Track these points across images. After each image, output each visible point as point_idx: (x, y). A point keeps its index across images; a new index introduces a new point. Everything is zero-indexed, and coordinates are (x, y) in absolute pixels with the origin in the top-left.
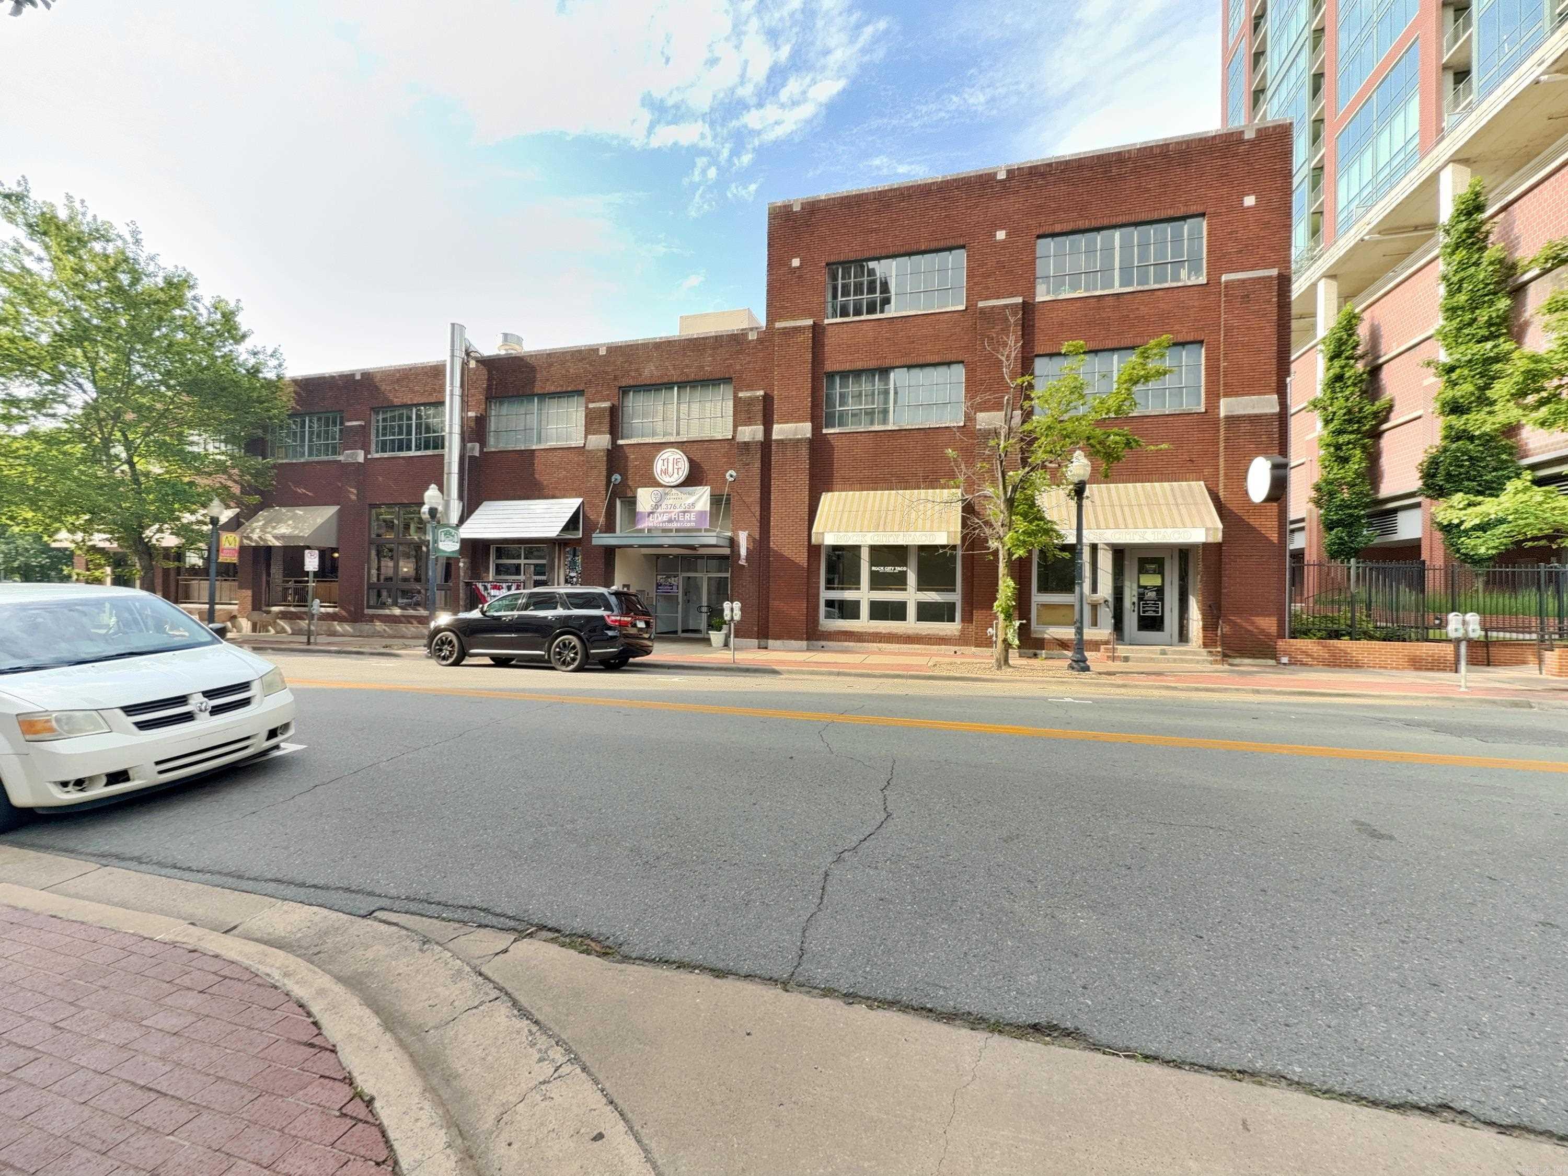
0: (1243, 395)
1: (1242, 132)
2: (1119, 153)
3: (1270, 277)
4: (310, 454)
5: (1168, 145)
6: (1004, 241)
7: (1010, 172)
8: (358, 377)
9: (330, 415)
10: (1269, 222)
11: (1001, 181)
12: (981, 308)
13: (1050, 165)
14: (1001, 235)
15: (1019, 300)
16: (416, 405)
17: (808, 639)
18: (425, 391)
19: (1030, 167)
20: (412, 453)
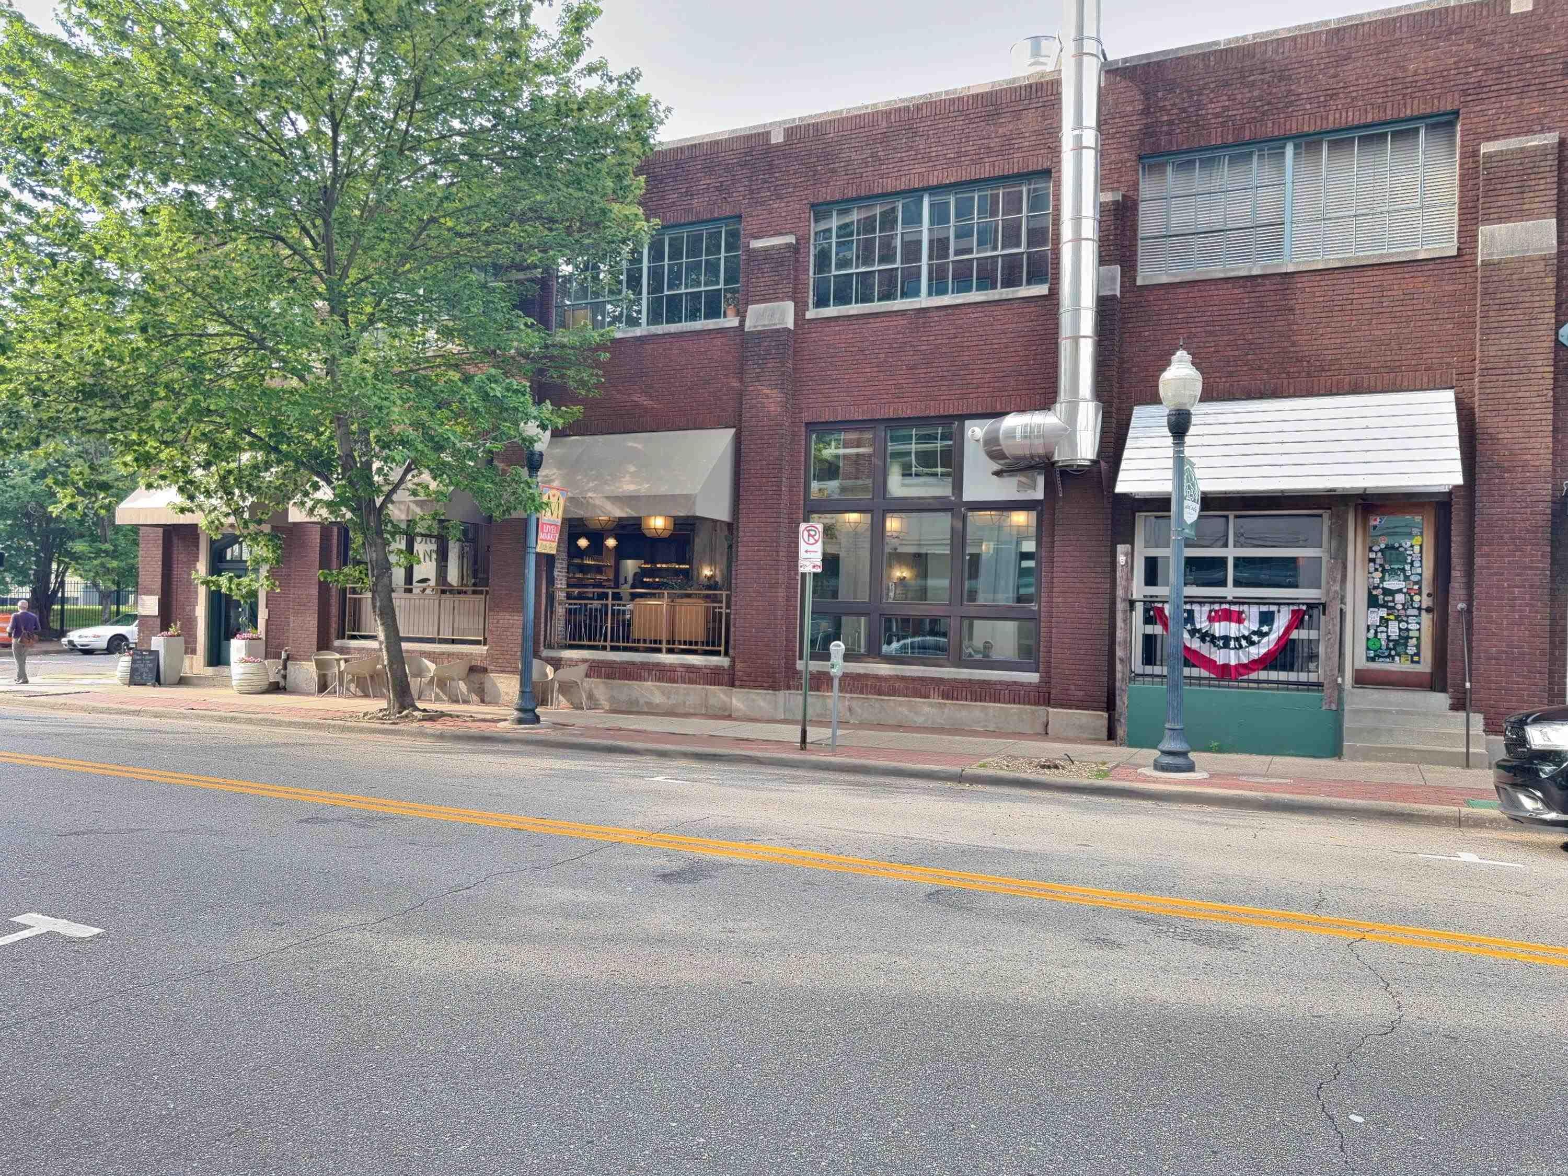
4: (654, 318)
8: (777, 138)
9: (705, 230)
16: (932, 190)
18: (959, 155)
20: (924, 301)
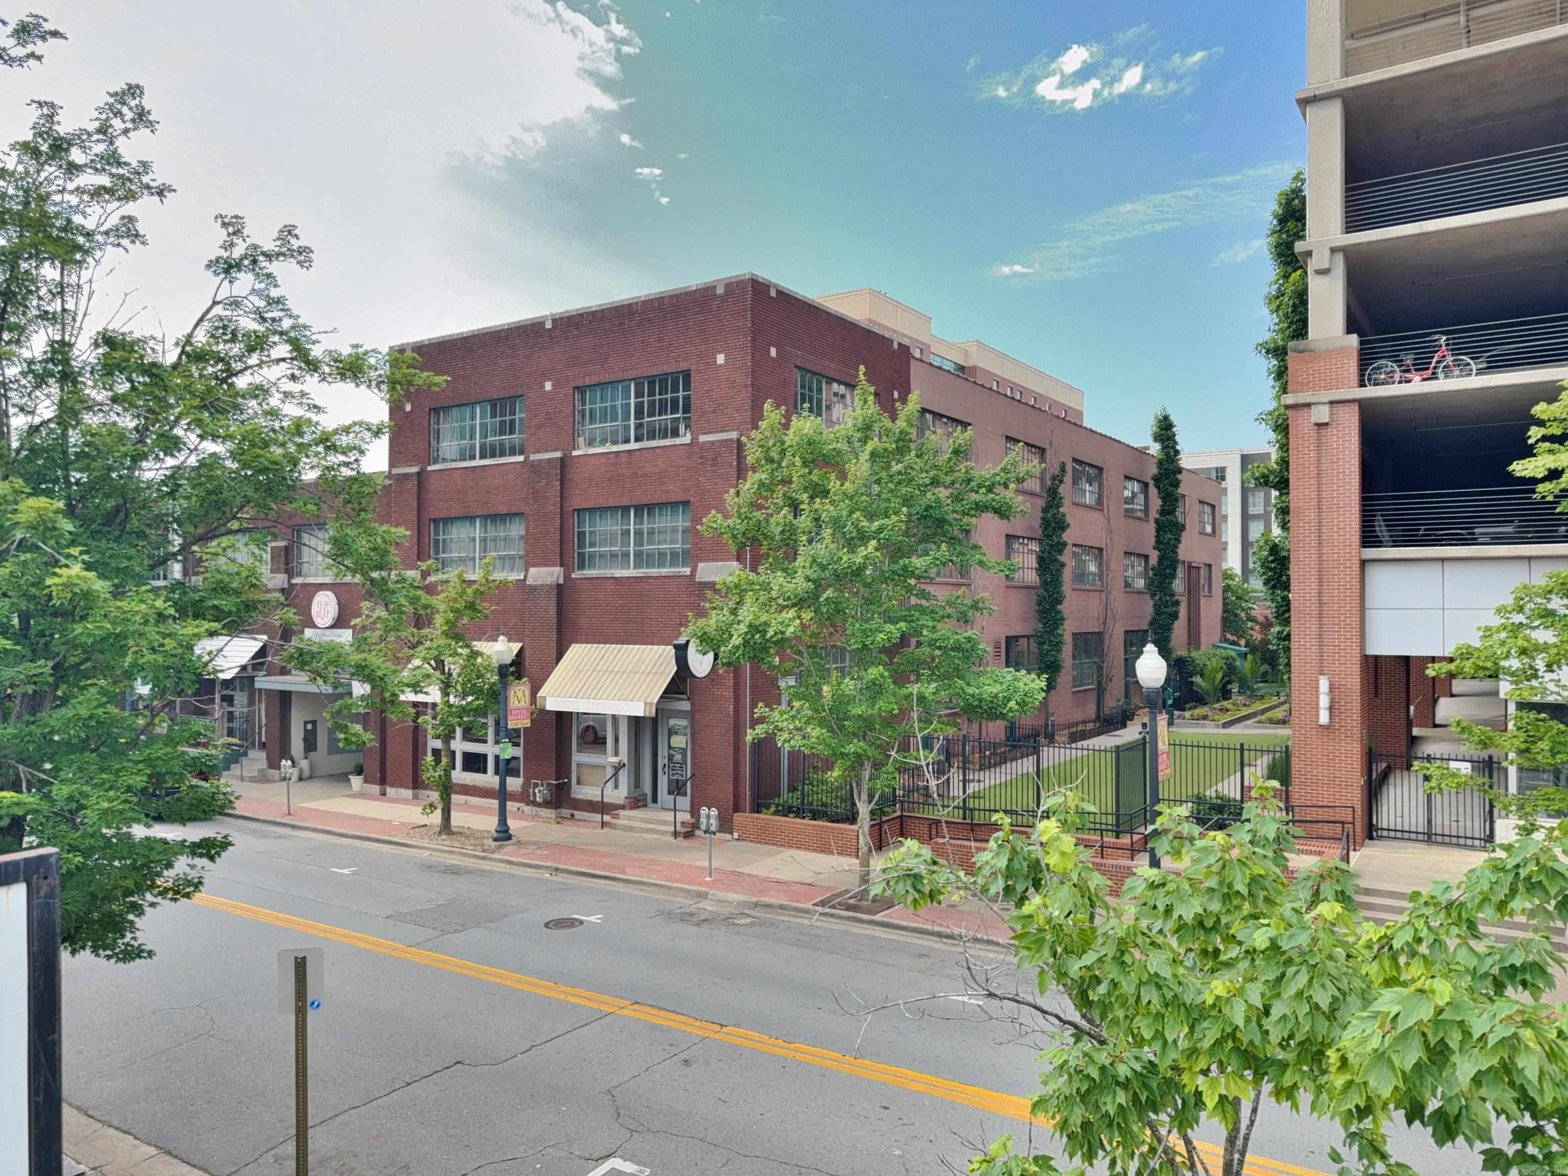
0: (714, 560)
1: (715, 287)
2: (629, 306)
3: (731, 440)
5: (663, 298)
6: (550, 392)
7: (554, 321)
10: (734, 382)
11: (549, 330)
12: (533, 461)
13: (581, 315)
14: (548, 386)
15: (558, 454)
17: (413, 788)
19: (568, 317)
